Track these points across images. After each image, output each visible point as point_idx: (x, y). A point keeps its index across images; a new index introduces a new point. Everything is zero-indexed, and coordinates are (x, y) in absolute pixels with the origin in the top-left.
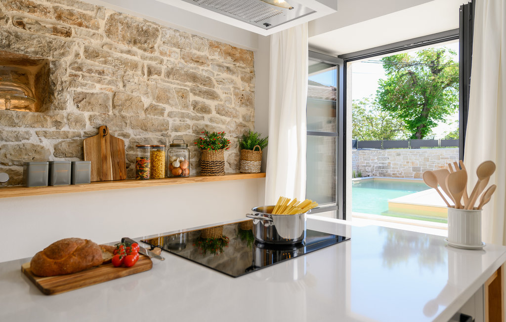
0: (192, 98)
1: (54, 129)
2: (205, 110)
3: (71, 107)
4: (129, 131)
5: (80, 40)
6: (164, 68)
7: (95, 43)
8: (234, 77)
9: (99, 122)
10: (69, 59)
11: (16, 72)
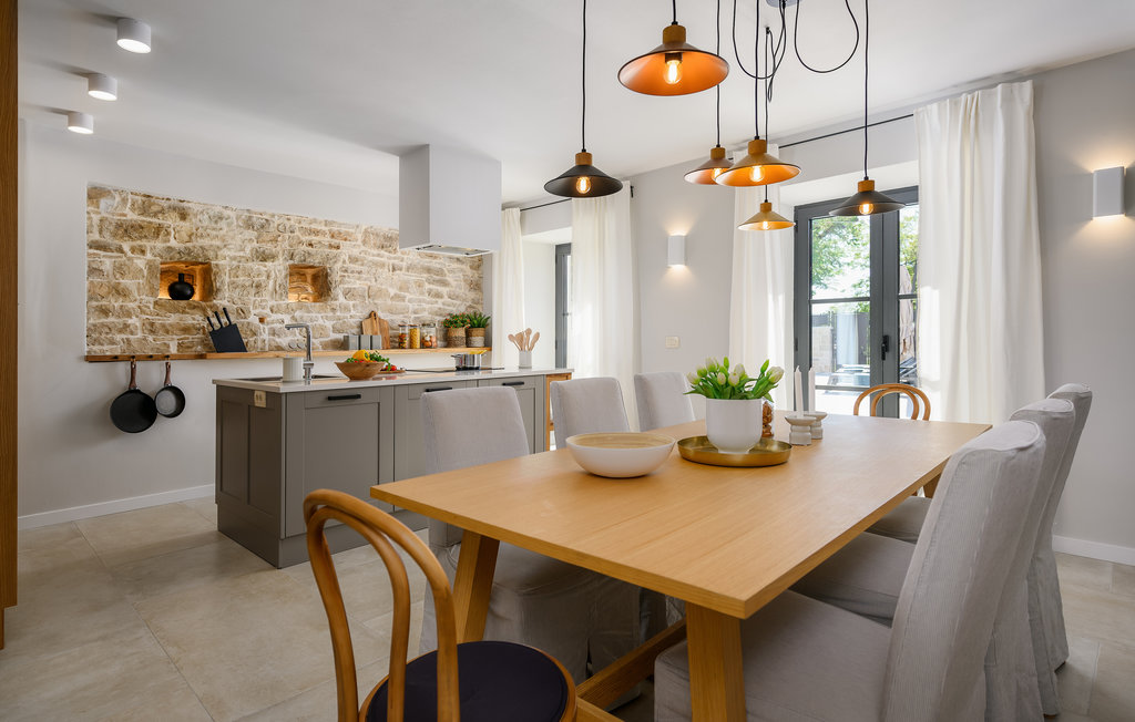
0: (427, 286)
1: (331, 314)
2: (438, 295)
3: (341, 299)
5: (347, 250)
6: (404, 264)
7: (355, 252)
8: (463, 267)
10: (339, 265)
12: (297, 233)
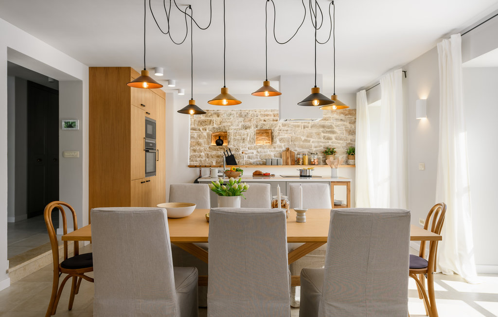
0: (323, 134)
1: (274, 149)
2: (329, 139)
3: (278, 143)
4: (297, 149)
5: (280, 122)
6: (310, 125)
8: (345, 123)
9: (287, 147)
10: (277, 128)
11: (266, 132)
12: (259, 117)
